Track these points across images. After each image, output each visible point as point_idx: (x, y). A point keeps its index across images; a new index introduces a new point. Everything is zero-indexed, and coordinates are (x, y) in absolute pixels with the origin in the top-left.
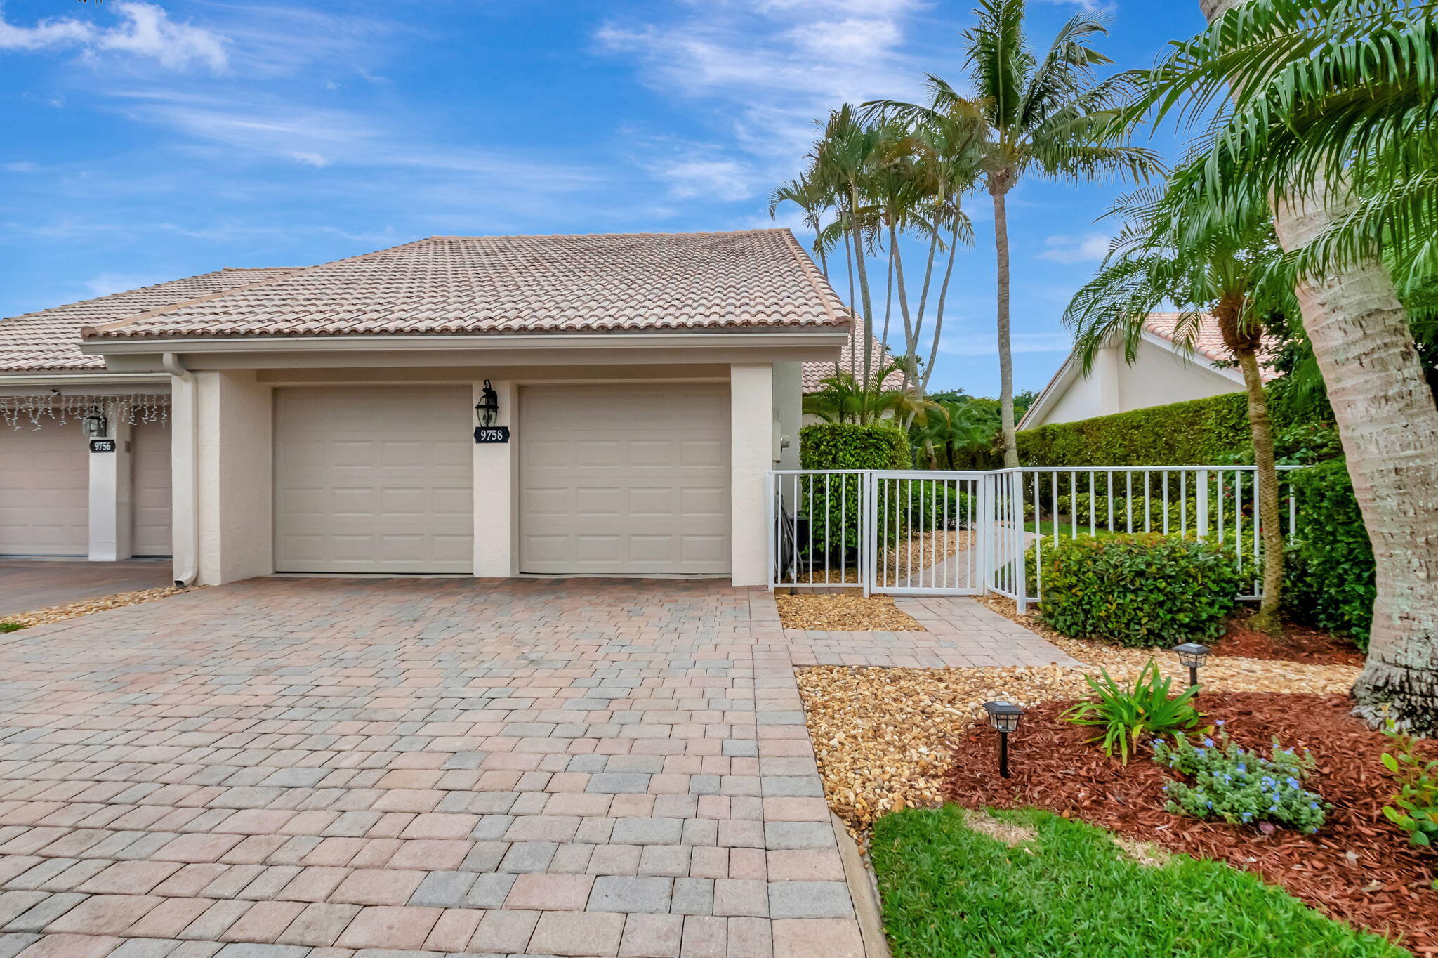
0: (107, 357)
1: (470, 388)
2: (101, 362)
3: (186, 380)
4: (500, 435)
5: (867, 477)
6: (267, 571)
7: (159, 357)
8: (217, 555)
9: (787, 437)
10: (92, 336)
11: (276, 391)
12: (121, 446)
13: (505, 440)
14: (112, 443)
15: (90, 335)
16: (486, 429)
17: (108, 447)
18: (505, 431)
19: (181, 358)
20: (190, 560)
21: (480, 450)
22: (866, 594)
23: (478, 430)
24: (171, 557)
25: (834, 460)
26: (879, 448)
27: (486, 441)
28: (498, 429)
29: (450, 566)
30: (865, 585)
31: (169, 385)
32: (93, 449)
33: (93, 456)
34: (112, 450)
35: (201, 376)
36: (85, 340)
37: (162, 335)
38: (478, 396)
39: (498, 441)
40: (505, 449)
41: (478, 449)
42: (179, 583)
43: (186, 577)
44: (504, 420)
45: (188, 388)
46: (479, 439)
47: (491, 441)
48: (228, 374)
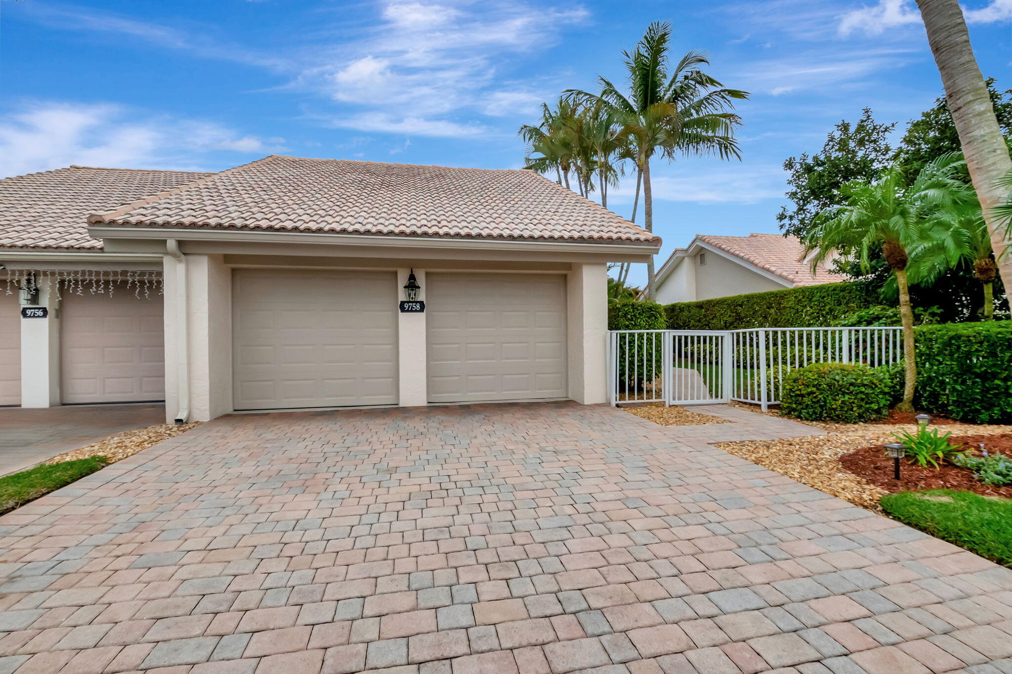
0: (106, 240)
1: (396, 273)
2: (99, 244)
3: (180, 261)
4: (418, 306)
5: (667, 334)
6: (230, 410)
7: (163, 242)
10: (99, 222)
11: (234, 271)
12: (51, 312)
13: (422, 310)
14: (45, 311)
15: (96, 222)
16: (408, 302)
17: (41, 313)
18: (422, 303)
19: (181, 243)
20: (184, 404)
21: (404, 317)
22: (667, 406)
23: (403, 303)
24: (164, 401)
27: (408, 311)
28: (417, 302)
29: (383, 399)
31: (160, 264)
32: (25, 315)
33: (24, 321)
34: (45, 315)
35: (191, 258)
36: (90, 225)
37: (166, 225)
38: (403, 280)
39: (416, 311)
40: (422, 316)
41: (402, 316)
42: (179, 421)
43: (183, 416)
44: (422, 296)
45: (181, 268)
46: (403, 310)
47: (412, 311)
48: (212, 257)
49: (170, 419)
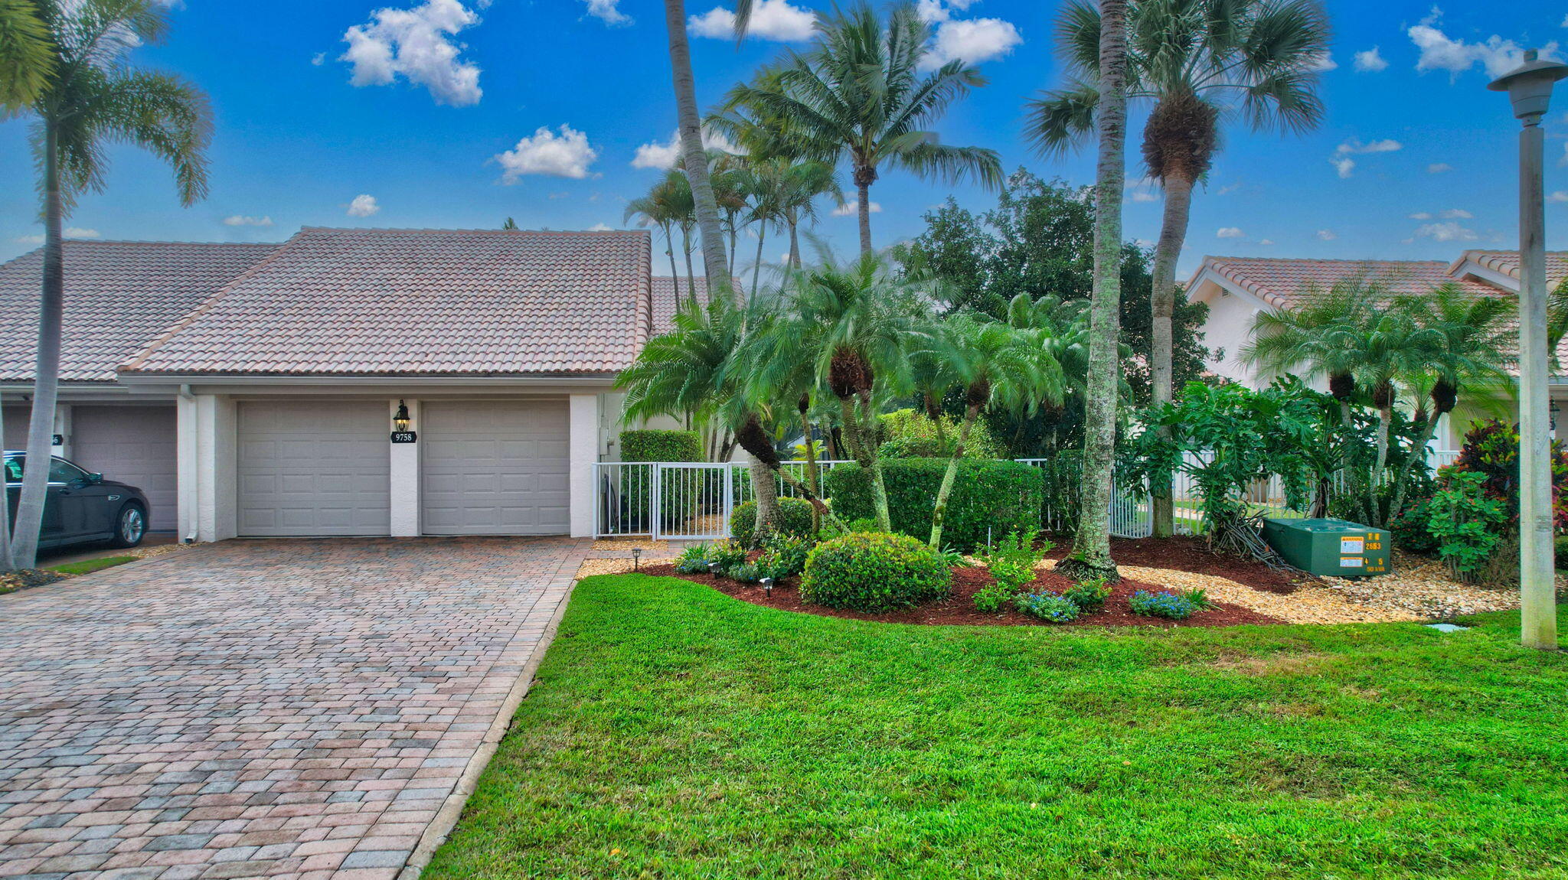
1: (387, 402)
3: (192, 401)
4: (410, 437)
5: (655, 466)
6: (235, 536)
7: (177, 387)
8: (212, 521)
9: (612, 438)
11: (239, 403)
13: (413, 441)
14: (60, 437)
15: (123, 371)
16: (399, 433)
17: (56, 441)
18: (413, 434)
19: (192, 387)
20: (193, 526)
21: (396, 448)
22: (654, 540)
23: (394, 434)
24: (176, 525)
25: (641, 454)
26: (674, 447)
27: (399, 442)
28: (408, 433)
29: (374, 530)
30: (654, 535)
31: (175, 403)
34: (60, 443)
35: (200, 398)
37: (180, 372)
38: (394, 410)
39: (407, 442)
40: (413, 447)
41: (394, 447)
42: (189, 541)
43: (192, 536)
44: (413, 425)
45: (192, 407)
46: (395, 441)
47: (403, 442)
48: (219, 397)
49: (181, 538)
